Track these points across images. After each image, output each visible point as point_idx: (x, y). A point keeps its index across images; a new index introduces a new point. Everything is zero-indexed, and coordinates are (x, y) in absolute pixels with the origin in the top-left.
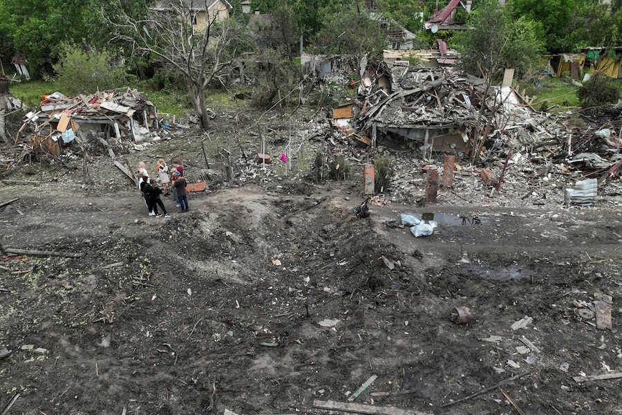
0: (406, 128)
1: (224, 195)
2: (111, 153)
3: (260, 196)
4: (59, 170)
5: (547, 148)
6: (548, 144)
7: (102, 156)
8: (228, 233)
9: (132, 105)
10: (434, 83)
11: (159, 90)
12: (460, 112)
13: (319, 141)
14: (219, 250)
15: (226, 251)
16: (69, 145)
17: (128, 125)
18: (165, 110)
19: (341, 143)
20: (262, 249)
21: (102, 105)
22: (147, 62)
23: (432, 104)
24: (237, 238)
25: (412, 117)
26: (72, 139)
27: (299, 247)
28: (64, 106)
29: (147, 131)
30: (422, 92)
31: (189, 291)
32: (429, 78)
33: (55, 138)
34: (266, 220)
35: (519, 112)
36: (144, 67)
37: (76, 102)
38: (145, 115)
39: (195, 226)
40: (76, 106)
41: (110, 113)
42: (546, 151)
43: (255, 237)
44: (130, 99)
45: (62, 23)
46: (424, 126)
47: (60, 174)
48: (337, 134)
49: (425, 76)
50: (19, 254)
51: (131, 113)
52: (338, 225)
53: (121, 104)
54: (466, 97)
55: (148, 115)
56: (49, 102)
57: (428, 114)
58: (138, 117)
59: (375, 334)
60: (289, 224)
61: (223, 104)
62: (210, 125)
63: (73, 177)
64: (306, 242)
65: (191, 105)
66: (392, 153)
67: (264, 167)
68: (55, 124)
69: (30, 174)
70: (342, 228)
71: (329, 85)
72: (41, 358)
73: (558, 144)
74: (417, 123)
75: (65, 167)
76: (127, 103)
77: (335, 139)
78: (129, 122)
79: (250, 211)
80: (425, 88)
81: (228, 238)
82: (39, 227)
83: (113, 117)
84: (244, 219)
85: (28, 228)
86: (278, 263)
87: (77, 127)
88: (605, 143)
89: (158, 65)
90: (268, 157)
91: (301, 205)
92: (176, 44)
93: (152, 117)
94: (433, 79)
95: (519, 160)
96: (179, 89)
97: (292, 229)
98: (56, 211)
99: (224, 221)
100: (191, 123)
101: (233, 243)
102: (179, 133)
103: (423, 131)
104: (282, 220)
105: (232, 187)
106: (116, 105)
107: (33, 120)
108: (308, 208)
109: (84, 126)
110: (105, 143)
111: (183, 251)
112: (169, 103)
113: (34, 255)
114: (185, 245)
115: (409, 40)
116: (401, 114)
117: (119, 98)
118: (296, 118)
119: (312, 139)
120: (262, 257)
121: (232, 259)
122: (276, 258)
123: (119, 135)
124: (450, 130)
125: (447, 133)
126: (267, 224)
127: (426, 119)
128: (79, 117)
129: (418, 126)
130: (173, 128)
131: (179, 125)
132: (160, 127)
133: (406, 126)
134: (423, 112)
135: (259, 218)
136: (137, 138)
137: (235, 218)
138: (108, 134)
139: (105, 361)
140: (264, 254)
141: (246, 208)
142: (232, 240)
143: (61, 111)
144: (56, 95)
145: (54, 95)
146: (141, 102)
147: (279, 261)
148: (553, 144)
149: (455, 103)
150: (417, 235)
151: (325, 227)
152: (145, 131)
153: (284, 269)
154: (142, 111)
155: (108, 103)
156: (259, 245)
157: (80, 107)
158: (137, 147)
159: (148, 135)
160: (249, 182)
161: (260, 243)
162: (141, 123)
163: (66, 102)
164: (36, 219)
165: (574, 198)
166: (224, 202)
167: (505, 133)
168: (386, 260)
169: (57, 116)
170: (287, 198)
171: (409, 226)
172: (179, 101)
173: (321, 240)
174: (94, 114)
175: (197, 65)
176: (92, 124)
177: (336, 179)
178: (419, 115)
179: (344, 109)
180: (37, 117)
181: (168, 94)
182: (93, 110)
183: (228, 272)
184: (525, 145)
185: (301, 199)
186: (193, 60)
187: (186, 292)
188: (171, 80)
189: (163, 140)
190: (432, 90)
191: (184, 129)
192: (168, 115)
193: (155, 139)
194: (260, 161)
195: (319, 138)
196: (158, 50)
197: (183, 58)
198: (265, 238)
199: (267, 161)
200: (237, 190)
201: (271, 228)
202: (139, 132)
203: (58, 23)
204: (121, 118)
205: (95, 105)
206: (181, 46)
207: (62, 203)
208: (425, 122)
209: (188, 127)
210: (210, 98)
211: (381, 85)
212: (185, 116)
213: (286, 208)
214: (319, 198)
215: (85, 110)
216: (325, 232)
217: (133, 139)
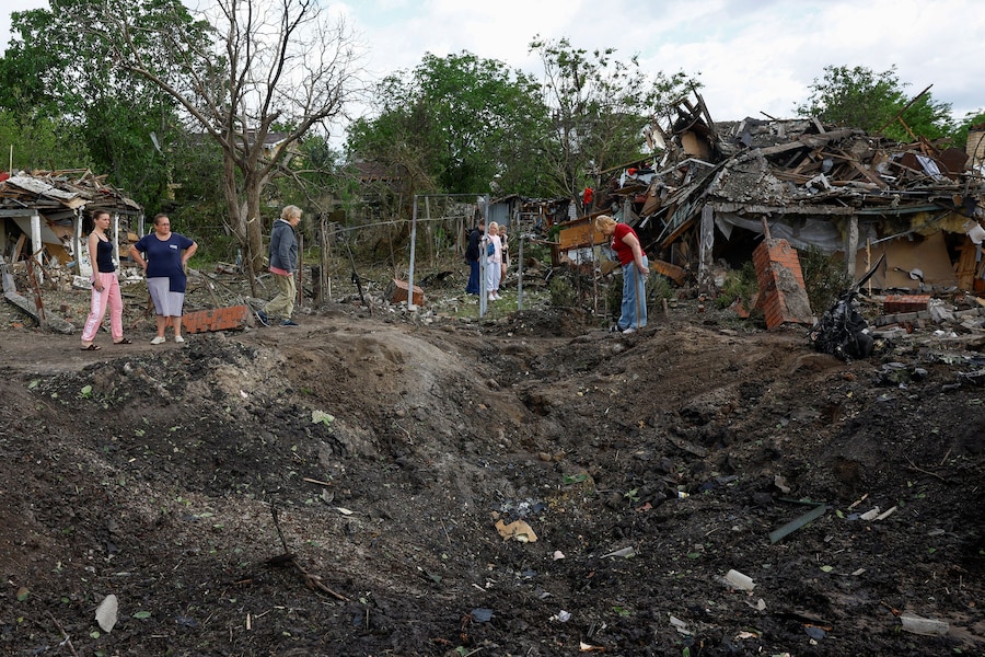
8: (319, 416)
14: (281, 463)
15: (308, 468)
20: (452, 477)
21: (11, 180)
24: (355, 436)
27: (597, 479)
34: (452, 390)
43: (421, 441)
46: (848, 210)
54: (925, 161)
64: (622, 458)
70: (773, 399)
79: (395, 357)
80: (813, 141)
81: (319, 430)
84: (376, 379)
86: (525, 533)
94: (821, 130)
99: (305, 377)
101: (338, 448)
105: (330, 315)
111: (129, 446)
114: (142, 426)
116: (774, 182)
120: (454, 507)
121: (337, 502)
122: (510, 517)
124: (919, 223)
126: (459, 403)
127: (844, 194)
134: (828, 185)
135: (427, 381)
137: (344, 374)
140: (460, 499)
141: (383, 346)
142: (334, 441)
147: (528, 529)
151: (695, 402)
153: (559, 555)
156: (439, 466)
158: (81, 281)
161: (442, 460)
183: (322, 543)
194: (400, 297)
198: (458, 444)
199: (418, 300)
201: (474, 415)
211: (688, 149)
216: (695, 417)
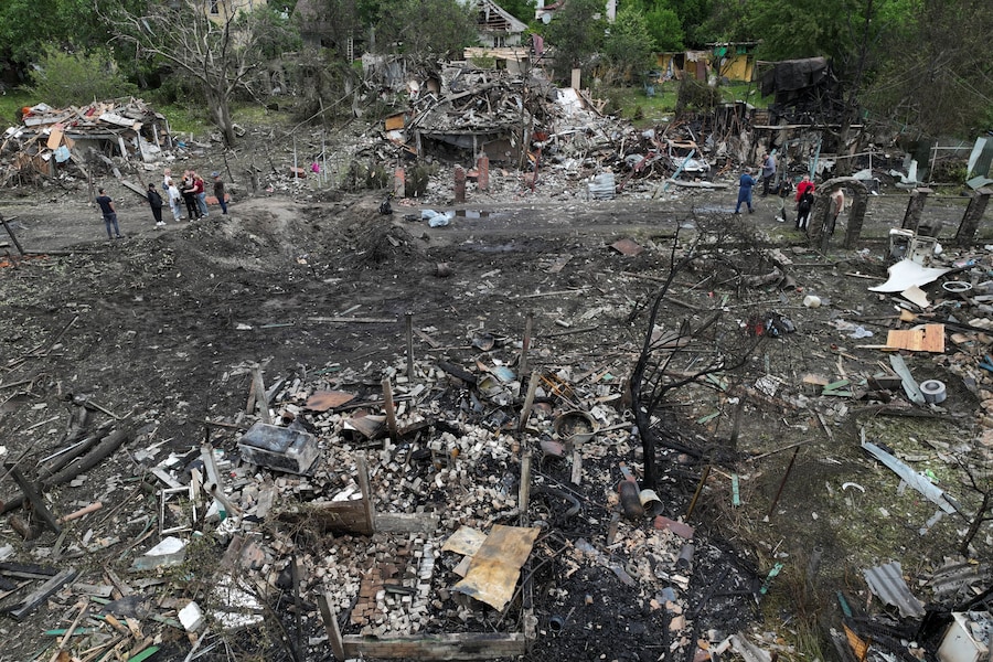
0: (451, 135)
1: (248, 203)
2: (117, 172)
3: (288, 204)
4: (56, 191)
5: (603, 152)
6: (602, 148)
7: (105, 177)
8: (252, 236)
9: (139, 117)
10: (486, 84)
11: (169, 105)
12: (509, 116)
13: (367, 155)
14: (242, 250)
15: (249, 250)
16: (62, 165)
17: (135, 142)
18: (180, 128)
19: (391, 157)
20: (288, 250)
21: (101, 117)
22: (150, 67)
23: (482, 109)
24: (262, 241)
25: (458, 123)
26: (67, 158)
27: (325, 248)
28: (54, 120)
29: (158, 149)
30: (472, 95)
31: (212, 275)
32: (481, 81)
33: (47, 157)
34: (292, 225)
35: (582, 116)
36: (147, 75)
37: (67, 115)
38: (155, 130)
39: (217, 228)
40: (68, 120)
41: (113, 126)
42: (600, 155)
43: (281, 240)
44: (135, 110)
45: (28, 15)
46: (471, 131)
47: (57, 195)
48: (388, 147)
49: (477, 77)
50: (39, 254)
51: (137, 127)
52: (363, 224)
53: (125, 117)
54: (518, 100)
55: (158, 131)
56: (33, 114)
57: (477, 119)
58: (146, 133)
59: (368, 284)
60: (317, 228)
61: (255, 119)
62: (237, 141)
63: (76, 198)
64: (332, 242)
65: (213, 120)
66: (444, 164)
67: (297, 181)
68: (44, 140)
69: (22, 196)
70: (366, 226)
71: (397, 94)
72: (86, 310)
73: (613, 148)
74: (463, 128)
75: (63, 188)
76: (132, 116)
77: (385, 153)
78: (135, 139)
79: (275, 216)
80: (475, 91)
81: (252, 240)
82: (49, 238)
83: (117, 131)
84: (268, 224)
85: (38, 240)
86: (304, 262)
87: (72, 143)
88: (650, 144)
89: (167, 71)
90: (301, 171)
91: (331, 211)
92: (189, 43)
93: (163, 132)
94: (485, 81)
95: (572, 165)
96: (197, 102)
97: (320, 233)
98: (66, 226)
99: (248, 225)
100: (213, 141)
101: (257, 245)
102: (197, 152)
103: (469, 137)
104: (310, 225)
105: (257, 197)
106: (119, 117)
107: (16, 136)
108: (336, 212)
109: (81, 141)
110: (108, 161)
111: (206, 248)
112: (184, 120)
113: (55, 254)
114: (207, 243)
115: (514, 34)
116: (446, 119)
117: (121, 109)
118: (347, 132)
119: (359, 153)
120: (287, 257)
121: (256, 257)
122: (302, 258)
123: (124, 152)
124: (499, 136)
125: (496, 139)
126: (294, 229)
127: (473, 124)
128: (74, 131)
129: (464, 132)
130: (191, 146)
131: (198, 144)
132: (174, 145)
133: (451, 132)
134: (472, 116)
135: (284, 223)
136: (146, 157)
137: (259, 223)
138: (110, 153)
139: (140, 309)
140: (289, 255)
141: (271, 213)
142: (256, 242)
143: (49, 125)
144: (42, 107)
145: (39, 107)
146: (150, 114)
147: (305, 260)
148: (608, 148)
149: (509, 107)
150: (432, 225)
151: (351, 226)
152: (156, 149)
153: (309, 266)
154: (151, 125)
155: (108, 114)
156: (285, 247)
157: (74, 120)
158: (148, 166)
159: (160, 154)
160: (278, 192)
161: (286, 245)
162: (150, 140)
163: (55, 115)
164: (44, 232)
165: (597, 193)
166: (248, 208)
167: (560, 138)
168: (391, 239)
169: (46, 131)
170: (316, 205)
171: (427, 219)
172: (197, 117)
173: (347, 239)
174: (92, 128)
175: (216, 69)
176: (91, 139)
177: (372, 188)
178: (467, 120)
179: (396, 119)
180: (21, 133)
181: (183, 108)
182: (90, 123)
183: (250, 265)
184: (579, 150)
185: (331, 205)
186: (211, 63)
187: (209, 276)
188: (185, 90)
189: (179, 160)
190: (483, 93)
191: (204, 148)
192: (183, 133)
193: (168, 158)
194: (293, 175)
195: (367, 152)
196: (164, 50)
197: (198, 61)
198: (291, 241)
199: (300, 175)
200: (263, 200)
201: (297, 232)
202: (149, 150)
203: (22, 15)
204: (128, 132)
205: (92, 118)
206: (194, 45)
207: (69, 219)
208: (472, 127)
209: (209, 146)
210: (240, 113)
211: (430, 88)
212: (205, 133)
213: (315, 215)
214: (348, 203)
215: (80, 123)
216: (350, 231)
217: (141, 159)
